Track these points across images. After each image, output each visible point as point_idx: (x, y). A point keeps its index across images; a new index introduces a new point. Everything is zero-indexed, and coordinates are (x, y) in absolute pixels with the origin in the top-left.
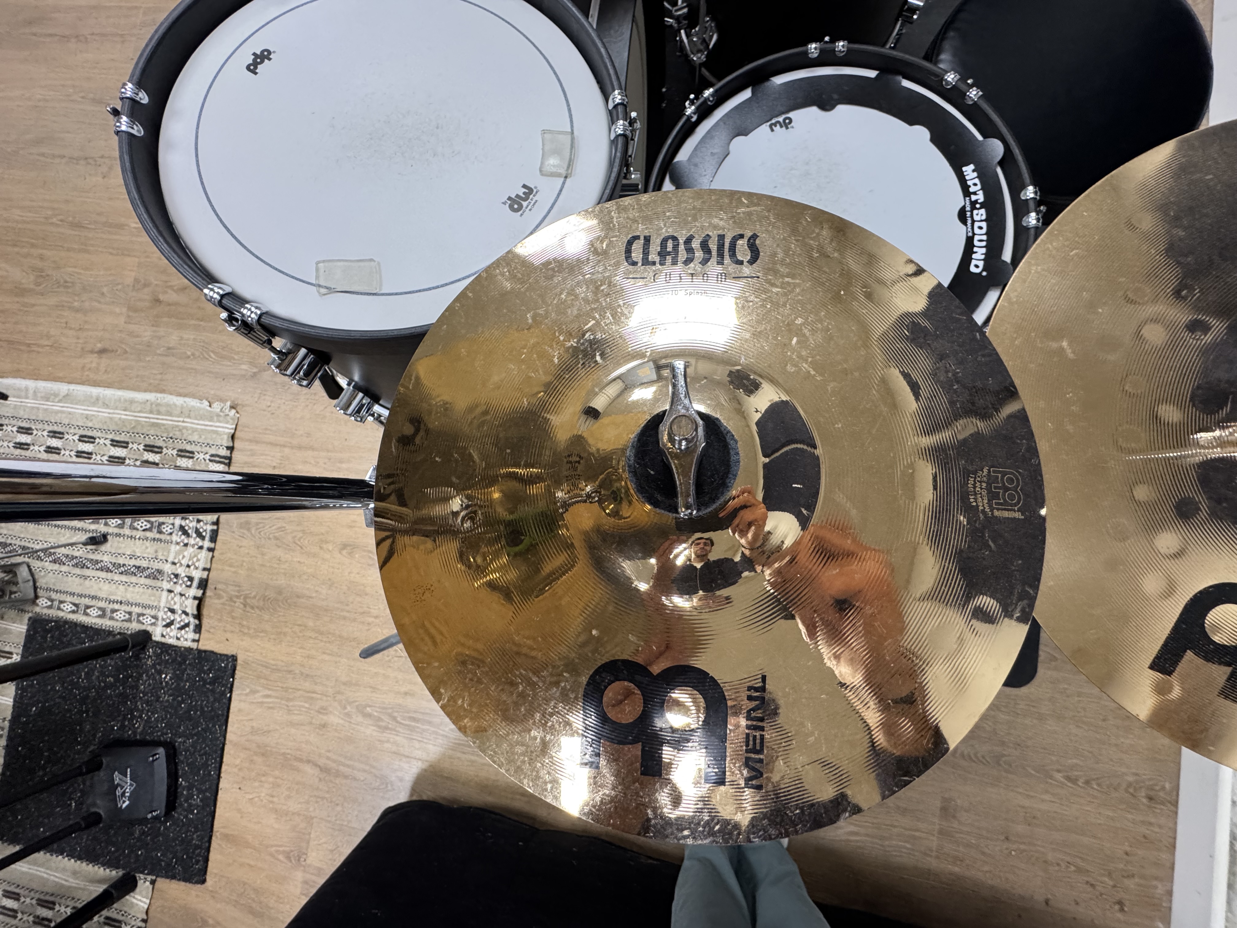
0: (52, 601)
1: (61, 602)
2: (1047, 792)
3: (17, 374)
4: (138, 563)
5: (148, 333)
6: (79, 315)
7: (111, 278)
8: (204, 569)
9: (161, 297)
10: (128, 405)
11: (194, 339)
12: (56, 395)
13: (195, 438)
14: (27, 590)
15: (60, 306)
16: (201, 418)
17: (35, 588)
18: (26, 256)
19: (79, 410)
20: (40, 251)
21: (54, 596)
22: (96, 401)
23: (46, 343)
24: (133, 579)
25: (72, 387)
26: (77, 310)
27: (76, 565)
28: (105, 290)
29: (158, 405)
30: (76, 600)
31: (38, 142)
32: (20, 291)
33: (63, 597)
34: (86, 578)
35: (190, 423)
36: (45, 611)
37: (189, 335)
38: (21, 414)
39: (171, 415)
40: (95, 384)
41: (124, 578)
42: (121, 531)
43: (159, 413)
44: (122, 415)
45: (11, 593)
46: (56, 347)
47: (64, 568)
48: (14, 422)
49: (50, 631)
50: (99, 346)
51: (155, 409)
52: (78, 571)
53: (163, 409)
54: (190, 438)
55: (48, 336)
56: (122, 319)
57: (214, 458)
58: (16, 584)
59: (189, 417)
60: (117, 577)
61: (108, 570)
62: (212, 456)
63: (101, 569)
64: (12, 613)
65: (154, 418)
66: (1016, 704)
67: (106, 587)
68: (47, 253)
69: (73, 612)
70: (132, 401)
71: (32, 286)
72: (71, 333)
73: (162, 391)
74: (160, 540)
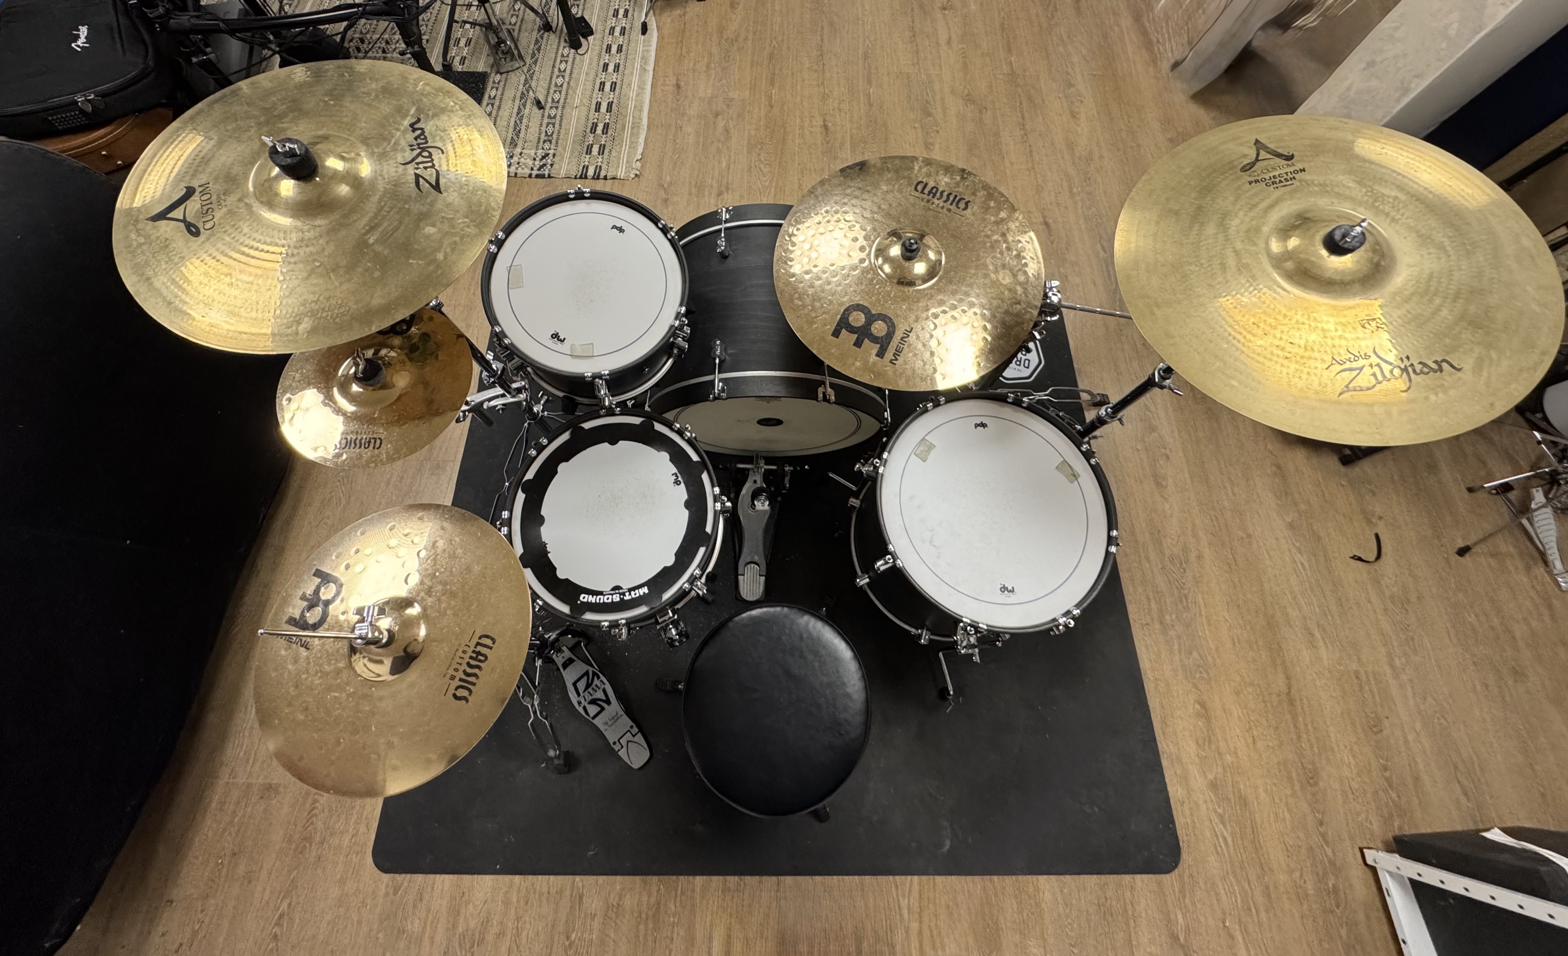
0: (498, 83)
1: (497, 89)
2: (272, 892)
3: (661, 38)
4: (523, 131)
5: (692, 113)
6: (704, 68)
7: (733, 84)
8: (516, 174)
9: (720, 117)
10: (639, 108)
11: (688, 143)
12: (646, 63)
13: (614, 154)
14: (508, 66)
15: (711, 55)
16: (628, 156)
17: (508, 72)
18: (747, 30)
19: (635, 80)
20: (751, 38)
21: (502, 84)
22: (641, 88)
23: (684, 52)
24: (511, 130)
25: (651, 73)
26: (708, 67)
27: (523, 93)
28: (724, 81)
29: (639, 127)
30: (497, 98)
31: (831, 24)
32: (721, 30)
33: (500, 89)
34: (514, 101)
35: (625, 149)
36: (491, 80)
37: (691, 139)
38: (632, 45)
39: (631, 136)
40: (653, 86)
41: (512, 124)
42: (546, 117)
43: (633, 128)
44: (631, 105)
45: (505, 59)
46: (680, 58)
47: (521, 87)
48: (626, 41)
49: (477, 85)
50: (682, 84)
51: (636, 126)
52: (519, 95)
53: (635, 130)
54: (613, 151)
55: (689, 52)
56: (702, 95)
57: (599, 169)
58: (511, 60)
59: (630, 148)
60: (513, 120)
61: (518, 114)
62: (600, 167)
63: (519, 109)
64: (491, 60)
65: (629, 126)
66: (357, 854)
67: (507, 113)
68: (750, 42)
69: (490, 96)
70: (641, 111)
71: (725, 37)
72: (692, 65)
73: (649, 128)
74: (539, 142)
